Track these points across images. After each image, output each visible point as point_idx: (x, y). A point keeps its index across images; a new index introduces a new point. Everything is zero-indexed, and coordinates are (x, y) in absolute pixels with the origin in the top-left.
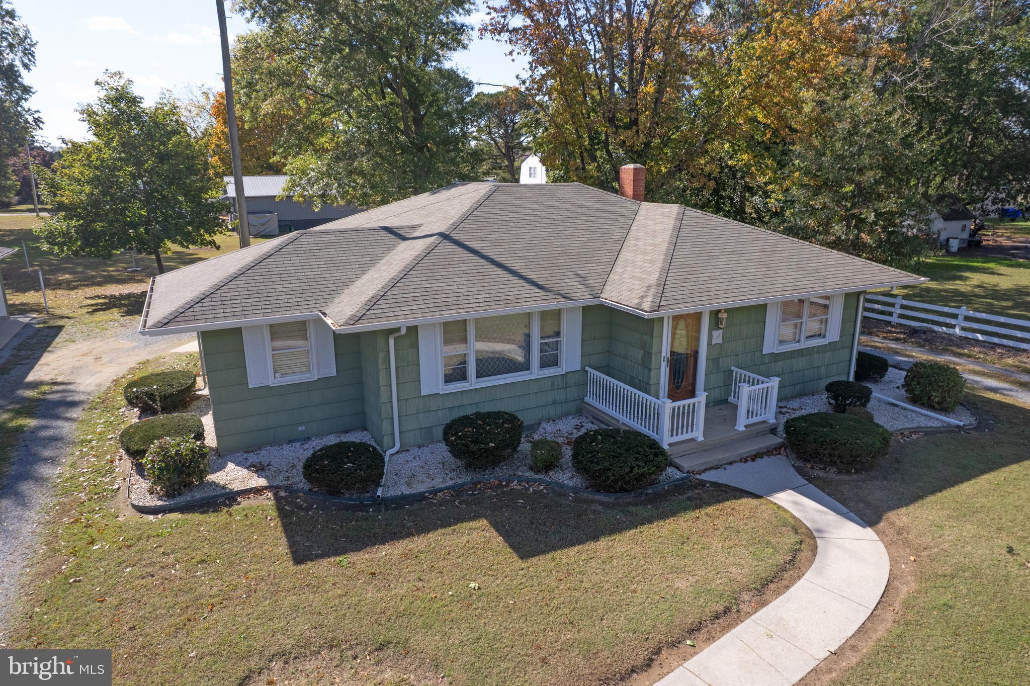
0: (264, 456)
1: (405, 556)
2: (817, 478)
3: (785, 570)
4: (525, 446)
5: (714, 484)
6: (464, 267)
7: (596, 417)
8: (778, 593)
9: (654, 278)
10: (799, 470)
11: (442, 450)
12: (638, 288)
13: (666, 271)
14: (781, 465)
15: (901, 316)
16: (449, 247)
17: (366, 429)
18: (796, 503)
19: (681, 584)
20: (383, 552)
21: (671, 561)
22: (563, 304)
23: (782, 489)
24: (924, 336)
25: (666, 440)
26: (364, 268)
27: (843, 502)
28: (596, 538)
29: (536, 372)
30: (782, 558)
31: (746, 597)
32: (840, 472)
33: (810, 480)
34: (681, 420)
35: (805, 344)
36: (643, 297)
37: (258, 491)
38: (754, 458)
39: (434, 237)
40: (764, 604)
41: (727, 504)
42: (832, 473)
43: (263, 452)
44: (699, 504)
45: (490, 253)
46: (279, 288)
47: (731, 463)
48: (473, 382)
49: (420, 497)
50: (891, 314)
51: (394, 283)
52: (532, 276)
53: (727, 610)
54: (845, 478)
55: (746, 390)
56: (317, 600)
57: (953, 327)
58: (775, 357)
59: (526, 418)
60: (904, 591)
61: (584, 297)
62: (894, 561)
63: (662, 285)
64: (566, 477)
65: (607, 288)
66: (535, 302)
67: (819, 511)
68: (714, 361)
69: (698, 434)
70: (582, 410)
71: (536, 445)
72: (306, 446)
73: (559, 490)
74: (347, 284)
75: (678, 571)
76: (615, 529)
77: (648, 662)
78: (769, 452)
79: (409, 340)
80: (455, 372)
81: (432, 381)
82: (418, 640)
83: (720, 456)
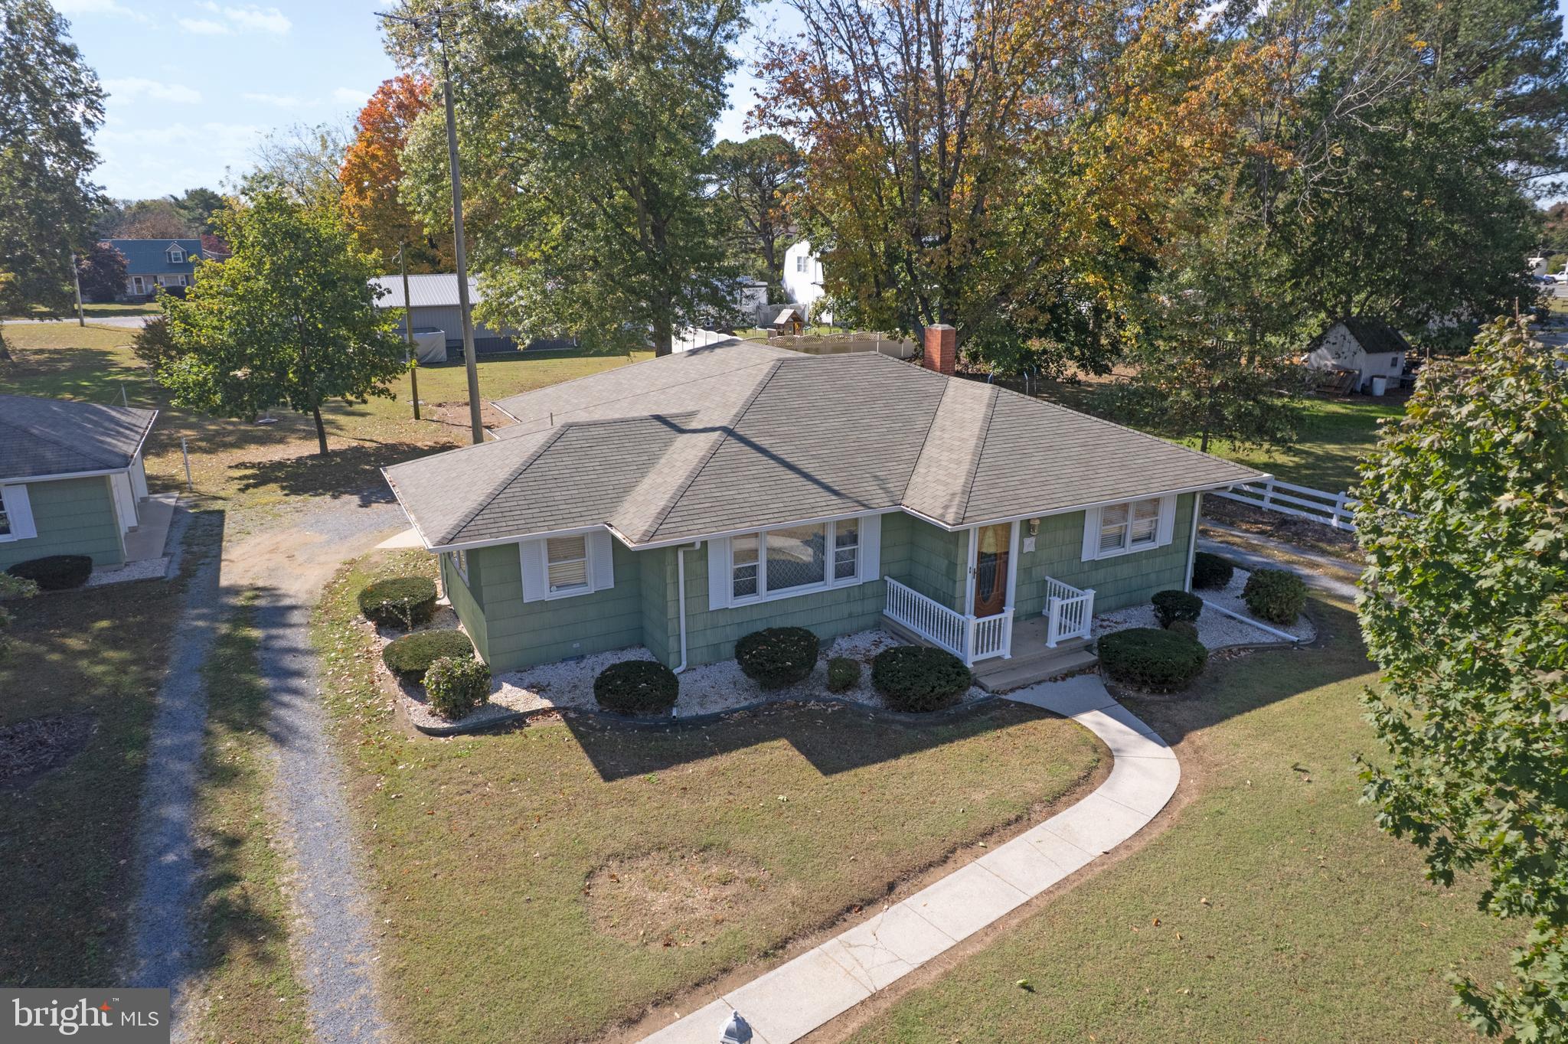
0: (541, 675)
1: (712, 773)
2: (1129, 698)
3: (1078, 785)
4: (821, 665)
5: (1018, 704)
6: (754, 470)
7: (897, 632)
8: (1069, 805)
9: (958, 485)
10: (1111, 691)
11: (733, 668)
12: (942, 493)
13: (973, 475)
14: (1093, 685)
15: (1274, 501)
16: (735, 446)
17: (643, 646)
18: (1099, 724)
19: (978, 796)
20: (690, 769)
21: (970, 776)
22: (862, 512)
23: (1087, 709)
24: (1293, 529)
25: (970, 659)
26: (643, 469)
27: (1149, 723)
28: (896, 755)
29: (831, 583)
30: (1075, 775)
31: (1037, 807)
32: (1153, 692)
33: (1120, 700)
34: (987, 638)
35: (1130, 549)
36: (946, 507)
37: (545, 712)
39: (718, 433)
40: (1053, 814)
41: (1030, 724)
42: (1145, 695)
43: (537, 672)
44: (1001, 724)
45: (777, 451)
46: (558, 495)
47: (1039, 683)
48: (764, 595)
49: (715, 718)
50: (1261, 497)
51: (683, 492)
52: (827, 480)
53: (1018, 819)
54: (1157, 698)
55: (1057, 604)
56: (636, 812)
57: (1330, 516)
58: (1096, 564)
59: (821, 633)
60: (1185, 801)
61: (882, 504)
62: (1184, 776)
63: (968, 492)
64: (865, 697)
65: (909, 492)
66: (830, 512)
67: (1121, 732)
68: (1025, 571)
69: (1005, 652)
70: (880, 624)
71: (833, 663)
72: (582, 665)
73: (860, 710)
74: (628, 489)
75: (975, 785)
77: (944, 859)
78: (1082, 671)
79: (699, 553)
80: (744, 585)
81: (721, 595)
82: (738, 843)
83: (1028, 675)
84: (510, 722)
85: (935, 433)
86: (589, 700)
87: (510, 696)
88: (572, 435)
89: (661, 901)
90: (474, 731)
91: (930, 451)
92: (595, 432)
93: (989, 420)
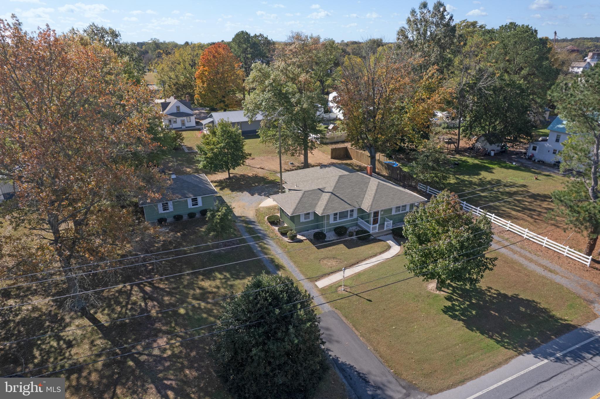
0: (303, 234)
1: (333, 249)
2: (396, 239)
4: (348, 232)
5: (378, 239)
6: (337, 201)
7: (360, 227)
8: (383, 253)
9: (370, 204)
10: (394, 237)
11: (333, 232)
12: (367, 205)
13: (373, 202)
14: (391, 236)
16: (333, 196)
17: (320, 229)
18: (390, 242)
19: (370, 252)
20: (329, 248)
21: (370, 249)
22: (354, 208)
23: (389, 240)
25: (371, 232)
26: (319, 200)
27: (398, 243)
28: (359, 247)
29: (349, 218)
30: (385, 250)
31: (378, 254)
33: (394, 239)
34: (374, 228)
36: (368, 208)
37: (305, 239)
38: (386, 235)
39: (330, 194)
40: (381, 254)
41: (379, 242)
42: (399, 238)
44: (375, 242)
45: (340, 197)
46: (306, 205)
47: (382, 236)
48: (338, 221)
49: (332, 241)
51: (326, 205)
52: (348, 202)
53: (375, 255)
55: (386, 223)
56: (323, 253)
58: (394, 215)
59: (347, 227)
61: (357, 207)
62: (400, 250)
63: (372, 205)
64: (354, 238)
65: (362, 204)
66: (349, 208)
67: (393, 244)
68: (381, 218)
69: (377, 231)
70: (357, 225)
71: (350, 232)
73: (354, 240)
74: (317, 204)
76: (362, 245)
77: (365, 259)
78: (389, 234)
79: (328, 216)
80: (335, 219)
81: (332, 221)
82: (338, 257)
83: (381, 234)
84: (301, 241)
85: (367, 192)
86: (312, 238)
87: (299, 237)
88: (306, 193)
89: (329, 264)
90: (296, 242)
91: (366, 196)
92: (310, 192)
93: (377, 190)
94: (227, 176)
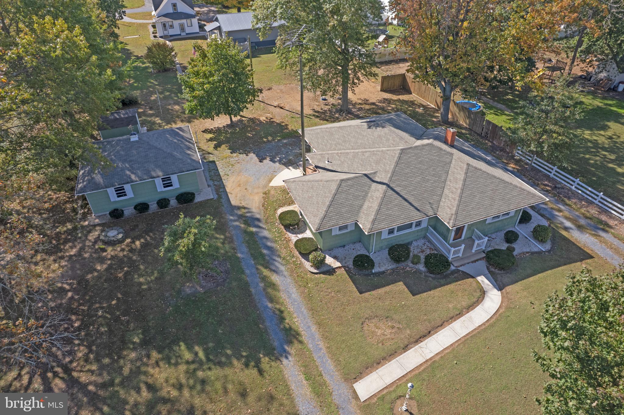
0: (336, 252)
1: (385, 293)
2: (492, 271)
3: (475, 303)
4: (411, 256)
5: (462, 272)
6: (396, 202)
8: (472, 309)
9: (454, 212)
10: (487, 268)
12: (448, 211)
13: (458, 206)
15: (554, 175)
16: (391, 192)
17: (360, 242)
18: (483, 281)
19: (450, 306)
20: (380, 291)
21: (449, 299)
22: (426, 217)
23: (479, 275)
24: (558, 190)
25: (450, 258)
26: (364, 199)
27: (496, 281)
28: (430, 290)
29: (414, 229)
30: (475, 300)
31: (464, 310)
32: (499, 270)
33: (490, 272)
34: (456, 252)
35: (500, 218)
36: (450, 219)
37: (339, 267)
38: (475, 261)
39: (385, 186)
40: (468, 312)
41: (465, 280)
42: (497, 271)
43: (334, 251)
47: (468, 263)
48: (395, 234)
49: (383, 272)
50: (551, 173)
51: (378, 212)
52: (416, 205)
53: (460, 314)
54: (500, 272)
56: (369, 304)
57: (572, 185)
58: (490, 224)
59: (409, 242)
60: (501, 311)
61: (431, 213)
62: (502, 302)
63: (456, 214)
64: (421, 267)
65: (439, 209)
67: (488, 285)
68: (468, 229)
69: (460, 255)
70: (425, 237)
71: (414, 256)
72: (345, 248)
73: (420, 272)
74: (361, 206)
75: (449, 302)
77: (441, 325)
78: (480, 259)
80: (391, 232)
81: (384, 235)
82: (395, 316)
84: (332, 271)
85: (448, 183)
86: (350, 264)
87: (329, 260)
88: (343, 184)
89: (379, 332)
90: (324, 273)
91: (446, 191)
93: (465, 180)
94: (229, 122)
